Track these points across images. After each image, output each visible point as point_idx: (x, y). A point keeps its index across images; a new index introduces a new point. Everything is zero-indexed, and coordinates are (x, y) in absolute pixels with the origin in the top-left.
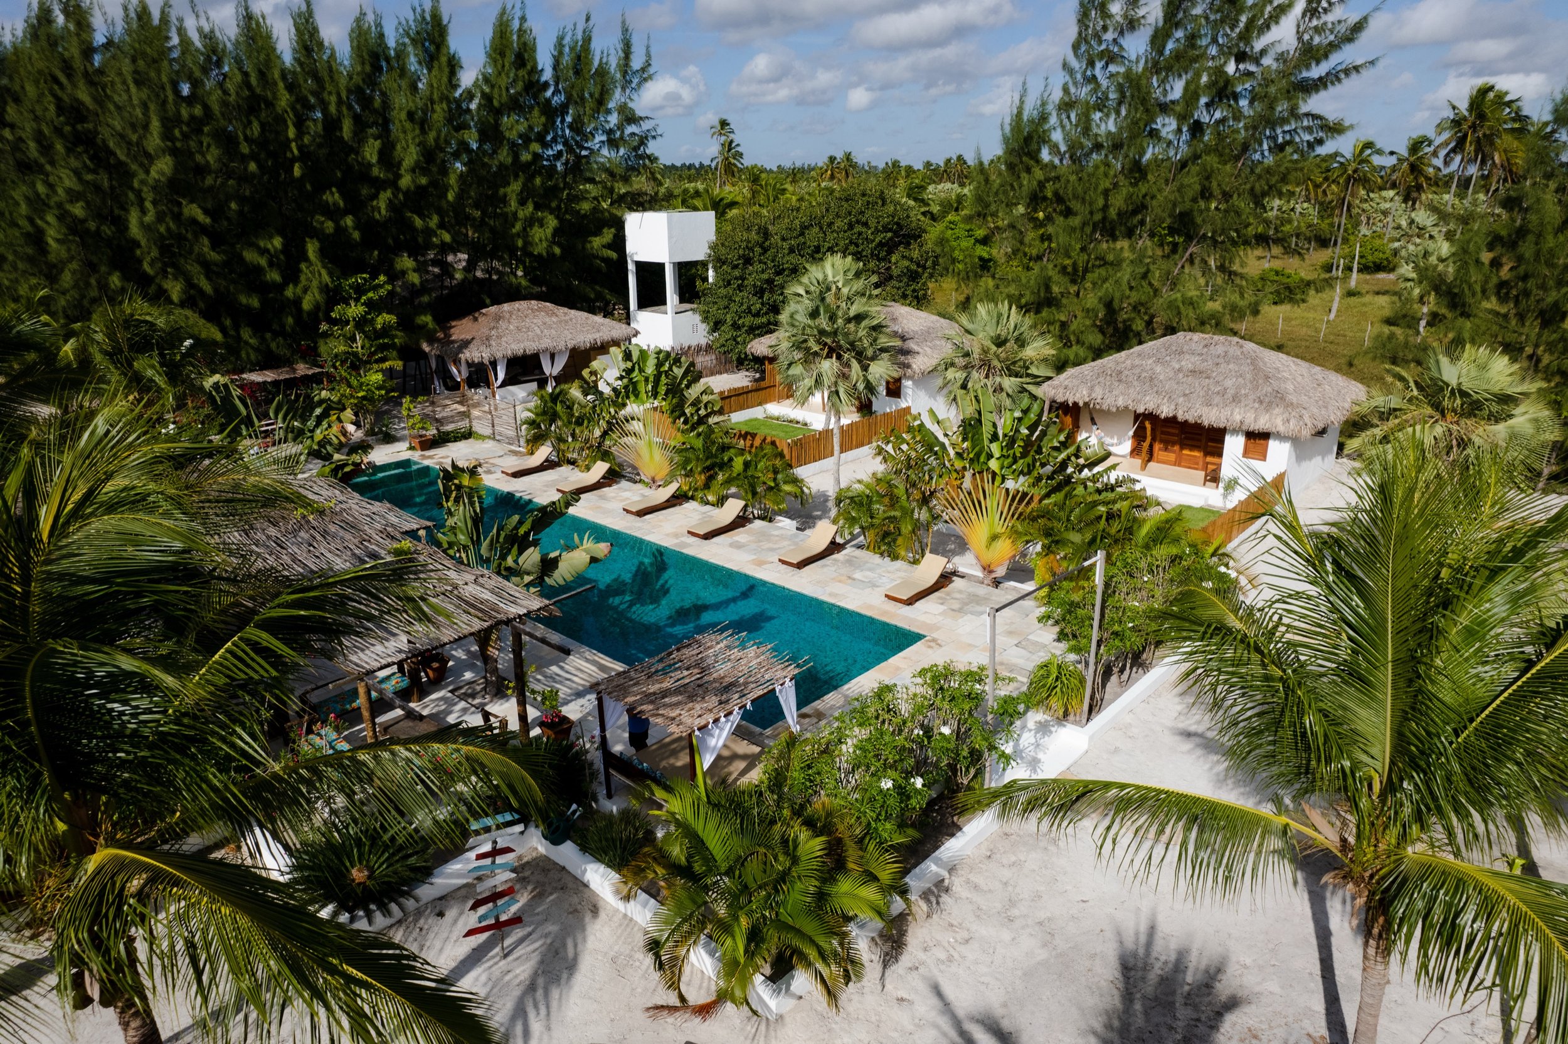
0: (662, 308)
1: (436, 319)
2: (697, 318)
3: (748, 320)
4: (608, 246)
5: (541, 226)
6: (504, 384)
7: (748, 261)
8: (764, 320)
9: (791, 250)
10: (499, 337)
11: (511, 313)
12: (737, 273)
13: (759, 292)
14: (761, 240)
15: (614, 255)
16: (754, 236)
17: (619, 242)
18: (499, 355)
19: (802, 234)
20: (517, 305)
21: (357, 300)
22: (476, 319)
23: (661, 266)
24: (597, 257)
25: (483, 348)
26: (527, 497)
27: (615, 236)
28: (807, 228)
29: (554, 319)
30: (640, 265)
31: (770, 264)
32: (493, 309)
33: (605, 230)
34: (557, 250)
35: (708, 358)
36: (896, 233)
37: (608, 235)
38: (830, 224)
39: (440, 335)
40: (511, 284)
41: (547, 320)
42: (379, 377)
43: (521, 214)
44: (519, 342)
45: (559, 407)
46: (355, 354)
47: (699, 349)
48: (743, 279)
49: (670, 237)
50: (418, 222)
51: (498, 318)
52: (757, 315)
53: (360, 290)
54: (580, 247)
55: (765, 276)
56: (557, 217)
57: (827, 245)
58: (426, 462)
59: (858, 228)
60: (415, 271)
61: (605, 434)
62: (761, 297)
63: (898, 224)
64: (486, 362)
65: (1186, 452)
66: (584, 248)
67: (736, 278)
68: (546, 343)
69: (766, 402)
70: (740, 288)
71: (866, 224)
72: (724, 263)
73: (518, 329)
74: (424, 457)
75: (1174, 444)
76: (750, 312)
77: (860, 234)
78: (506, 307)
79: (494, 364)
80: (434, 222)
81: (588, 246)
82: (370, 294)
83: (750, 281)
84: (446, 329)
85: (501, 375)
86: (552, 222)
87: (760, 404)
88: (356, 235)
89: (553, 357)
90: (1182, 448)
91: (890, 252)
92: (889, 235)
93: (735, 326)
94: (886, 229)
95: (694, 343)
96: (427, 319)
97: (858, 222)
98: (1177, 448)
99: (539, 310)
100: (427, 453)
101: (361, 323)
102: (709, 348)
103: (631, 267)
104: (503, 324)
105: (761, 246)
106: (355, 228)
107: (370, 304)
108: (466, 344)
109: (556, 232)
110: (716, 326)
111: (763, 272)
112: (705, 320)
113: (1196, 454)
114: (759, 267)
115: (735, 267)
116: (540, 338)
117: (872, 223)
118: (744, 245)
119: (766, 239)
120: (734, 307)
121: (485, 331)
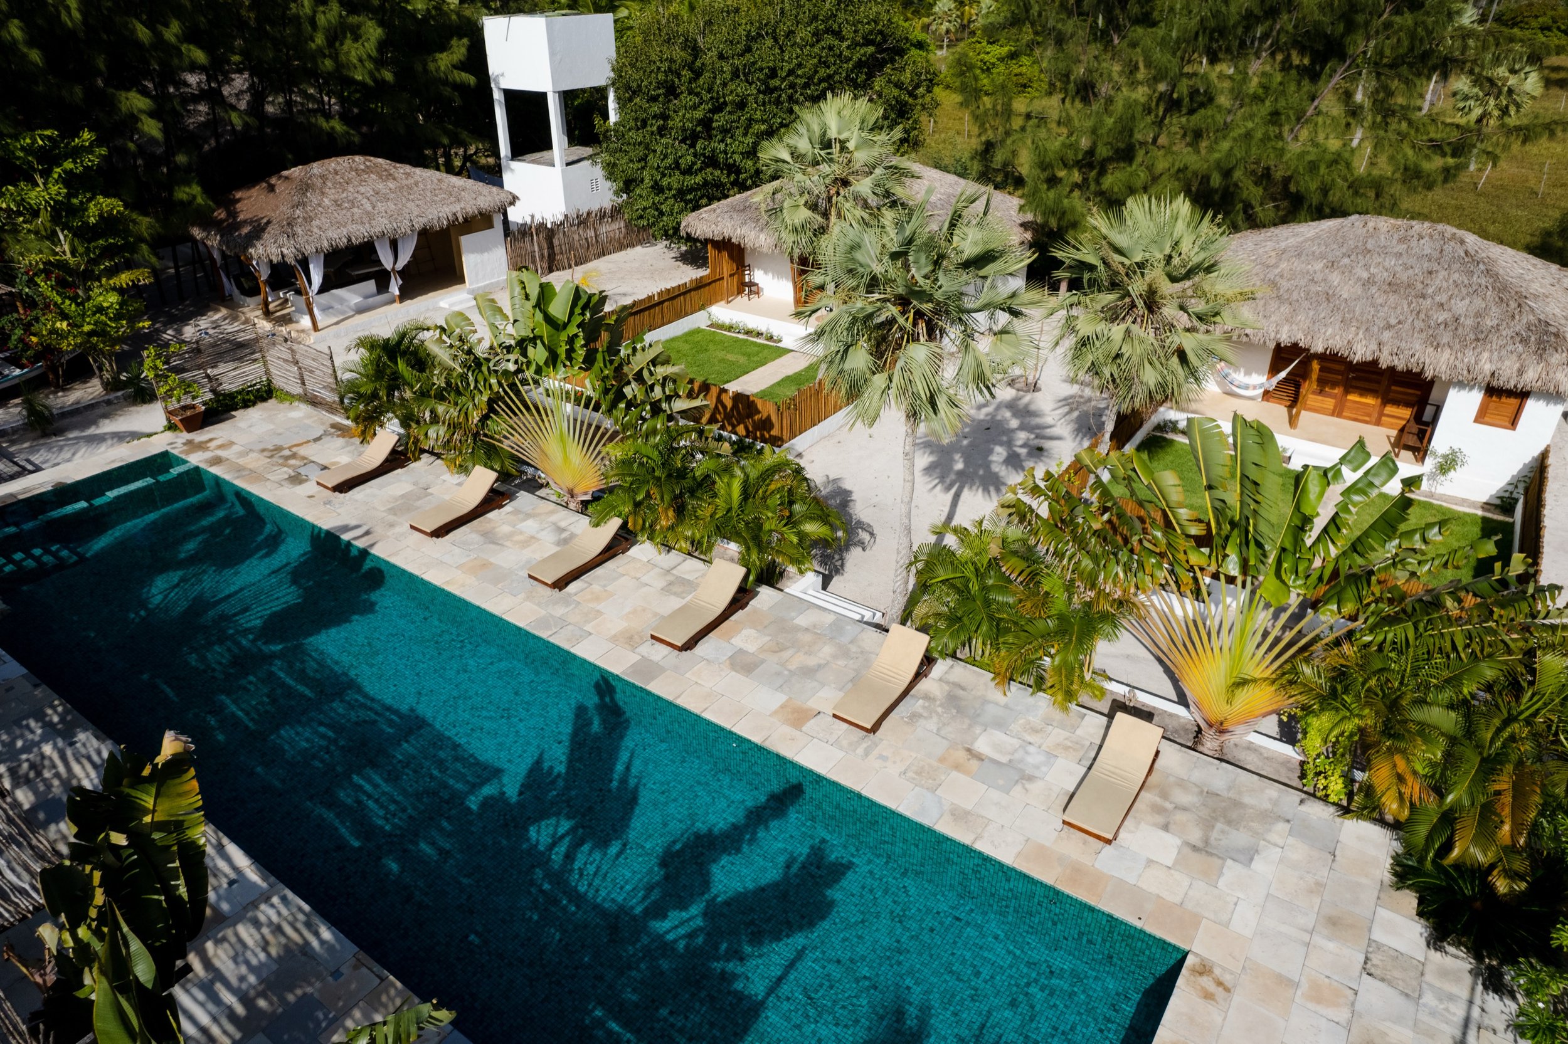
0: (545, 154)
1: (206, 190)
2: (598, 172)
3: (675, 180)
4: (462, 66)
5: (356, 38)
6: (323, 290)
7: (672, 91)
8: (699, 179)
9: (735, 74)
10: (308, 219)
11: (323, 178)
12: (656, 109)
13: (691, 138)
14: (690, 59)
15: (471, 80)
16: (678, 53)
17: (477, 59)
18: (309, 249)
19: (748, 49)
20: (333, 164)
21: (46, 174)
22: (271, 188)
23: (542, 97)
24: (445, 82)
25: (283, 239)
26: (360, 544)
27: (469, 49)
28: (754, 39)
29: (392, 185)
30: (511, 96)
31: (706, 96)
32: (295, 172)
33: (454, 42)
34: (388, 76)
35: (614, 226)
36: (878, 45)
37: (459, 49)
38: (790, 34)
39: (220, 214)
40: (321, 129)
41: (381, 186)
42: (113, 298)
43: (321, 20)
44: (340, 225)
45: (402, 366)
46: (62, 265)
47: (602, 215)
48: (665, 117)
49: (552, 54)
50: (143, 33)
51: (305, 187)
52: (688, 171)
53: (48, 158)
54: (419, 68)
55: (699, 114)
56: (381, 23)
57: (787, 67)
58: (195, 459)
59: (829, 40)
60: (152, 114)
61: (485, 418)
62: (693, 146)
63: (881, 32)
64: (291, 260)
65: (1353, 397)
66: (426, 71)
67: (655, 117)
68: (381, 225)
69: (711, 304)
70: (662, 132)
71: (838, 35)
72: (635, 93)
73: (337, 204)
74: (193, 447)
75: (1334, 385)
76: (677, 165)
77: (831, 48)
78: (316, 168)
79: (304, 263)
80: (172, 31)
81: (432, 66)
82: (68, 165)
83: (676, 122)
84: (230, 204)
85: (317, 278)
86: (373, 32)
87: (702, 307)
88: (35, 56)
89: (394, 245)
90: (1347, 392)
91: (870, 76)
92: (870, 49)
93: (657, 188)
94: (868, 42)
95: (595, 207)
96: (192, 192)
97: (828, 30)
98: (1337, 391)
99: (368, 170)
100: (199, 436)
101: (62, 213)
102: (616, 212)
103: (497, 96)
104: (313, 197)
105: (691, 69)
106: (31, 43)
107: (70, 181)
108: (259, 230)
109: (382, 46)
110: (628, 185)
111: (695, 107)
112: (611, 176)
113: (1370, 401)
114: (687, 99)
115: (654, 99)
116: (370, 216)
117: (847, 31)
118: (665, 66)
119: (696, 57)
120: (653, 161)
121: (285, 209)
